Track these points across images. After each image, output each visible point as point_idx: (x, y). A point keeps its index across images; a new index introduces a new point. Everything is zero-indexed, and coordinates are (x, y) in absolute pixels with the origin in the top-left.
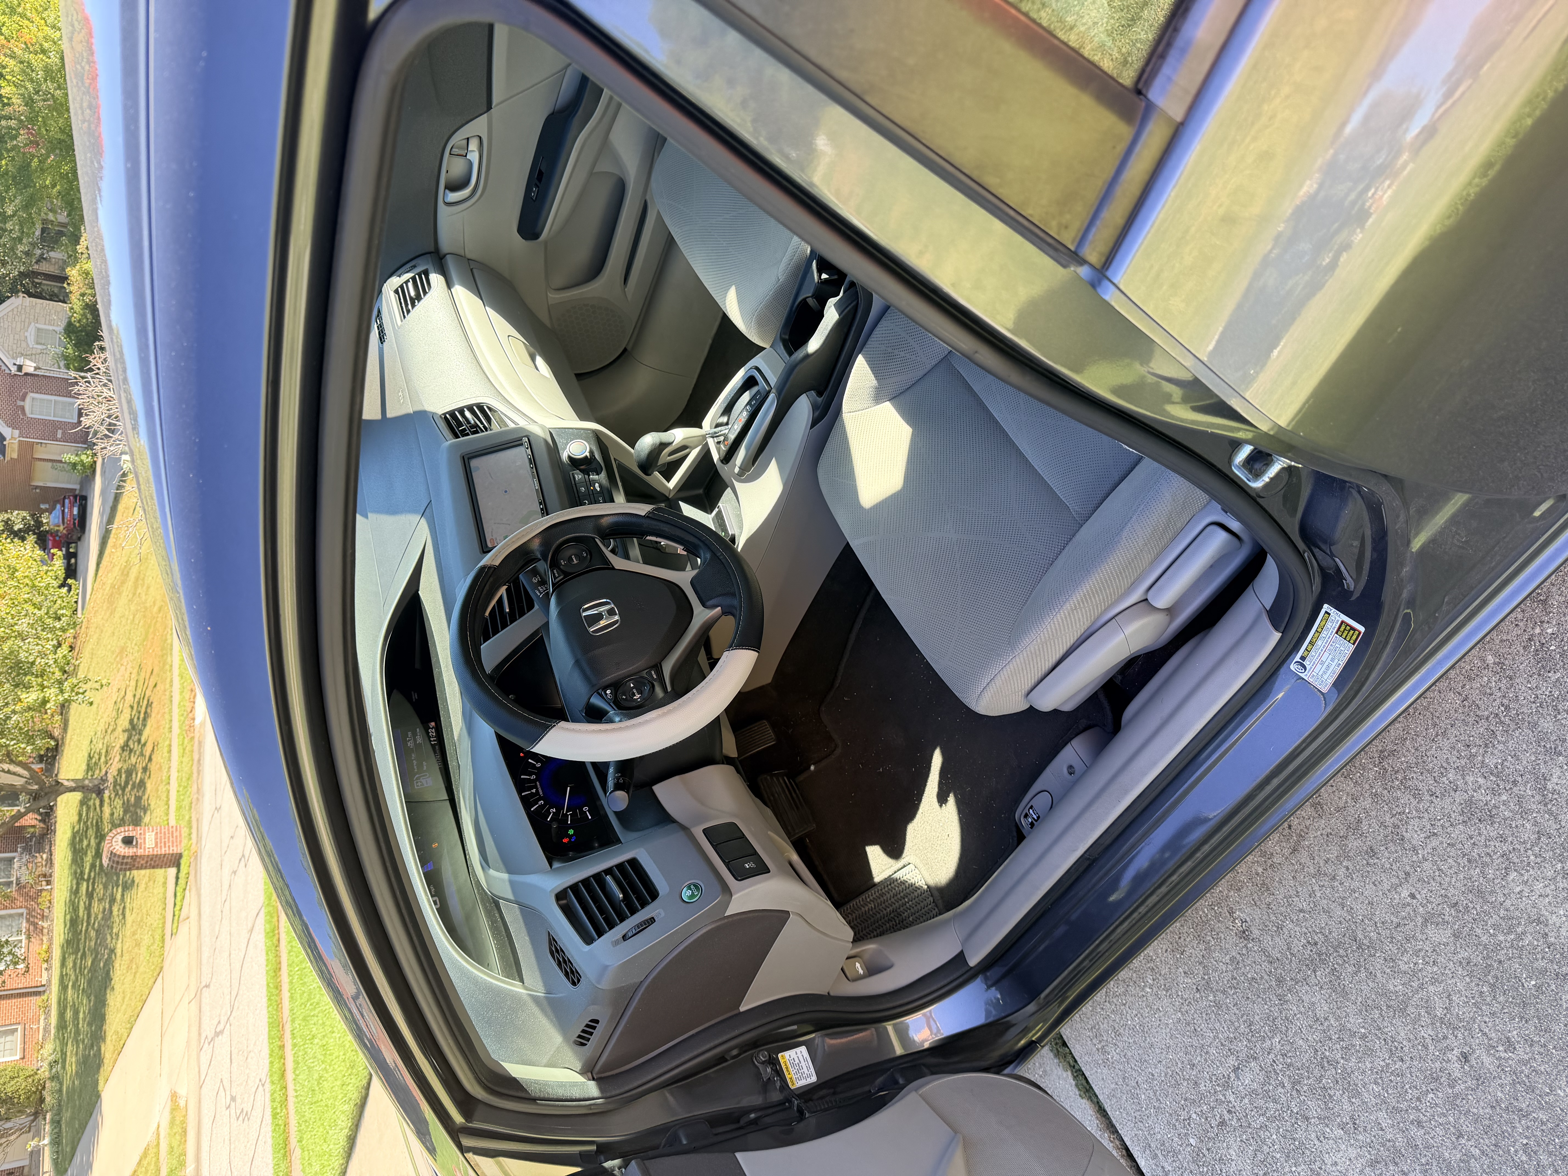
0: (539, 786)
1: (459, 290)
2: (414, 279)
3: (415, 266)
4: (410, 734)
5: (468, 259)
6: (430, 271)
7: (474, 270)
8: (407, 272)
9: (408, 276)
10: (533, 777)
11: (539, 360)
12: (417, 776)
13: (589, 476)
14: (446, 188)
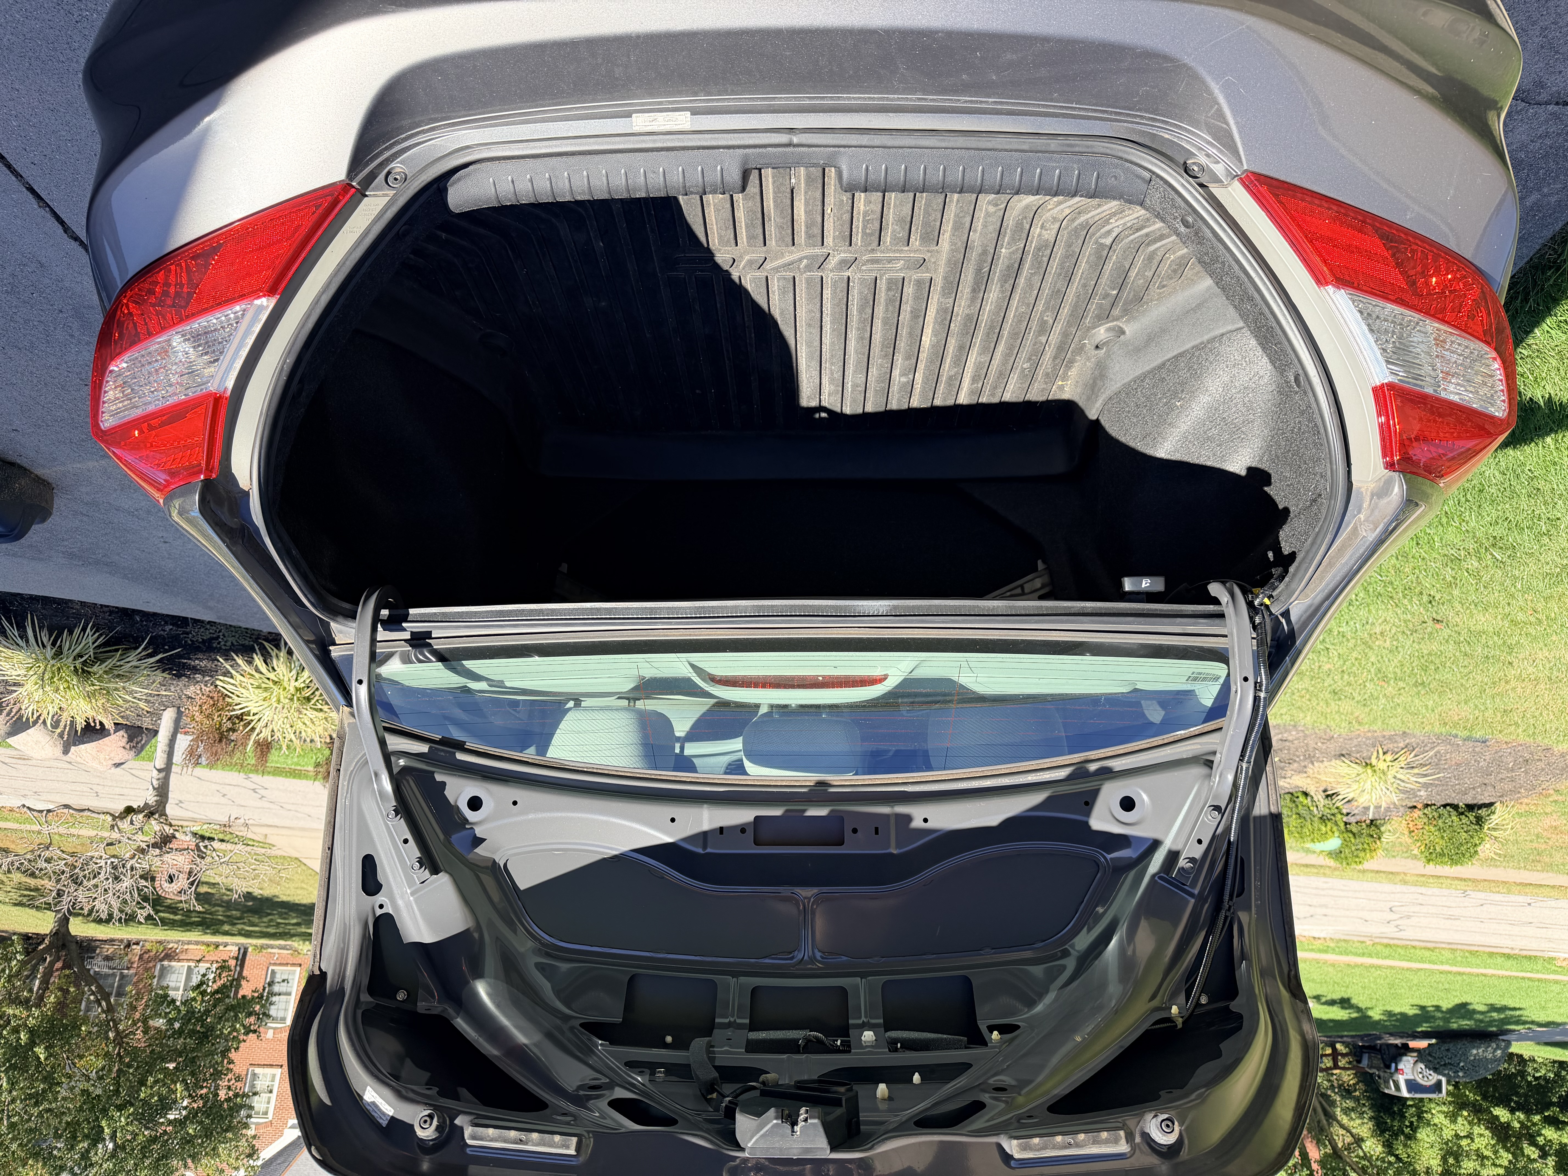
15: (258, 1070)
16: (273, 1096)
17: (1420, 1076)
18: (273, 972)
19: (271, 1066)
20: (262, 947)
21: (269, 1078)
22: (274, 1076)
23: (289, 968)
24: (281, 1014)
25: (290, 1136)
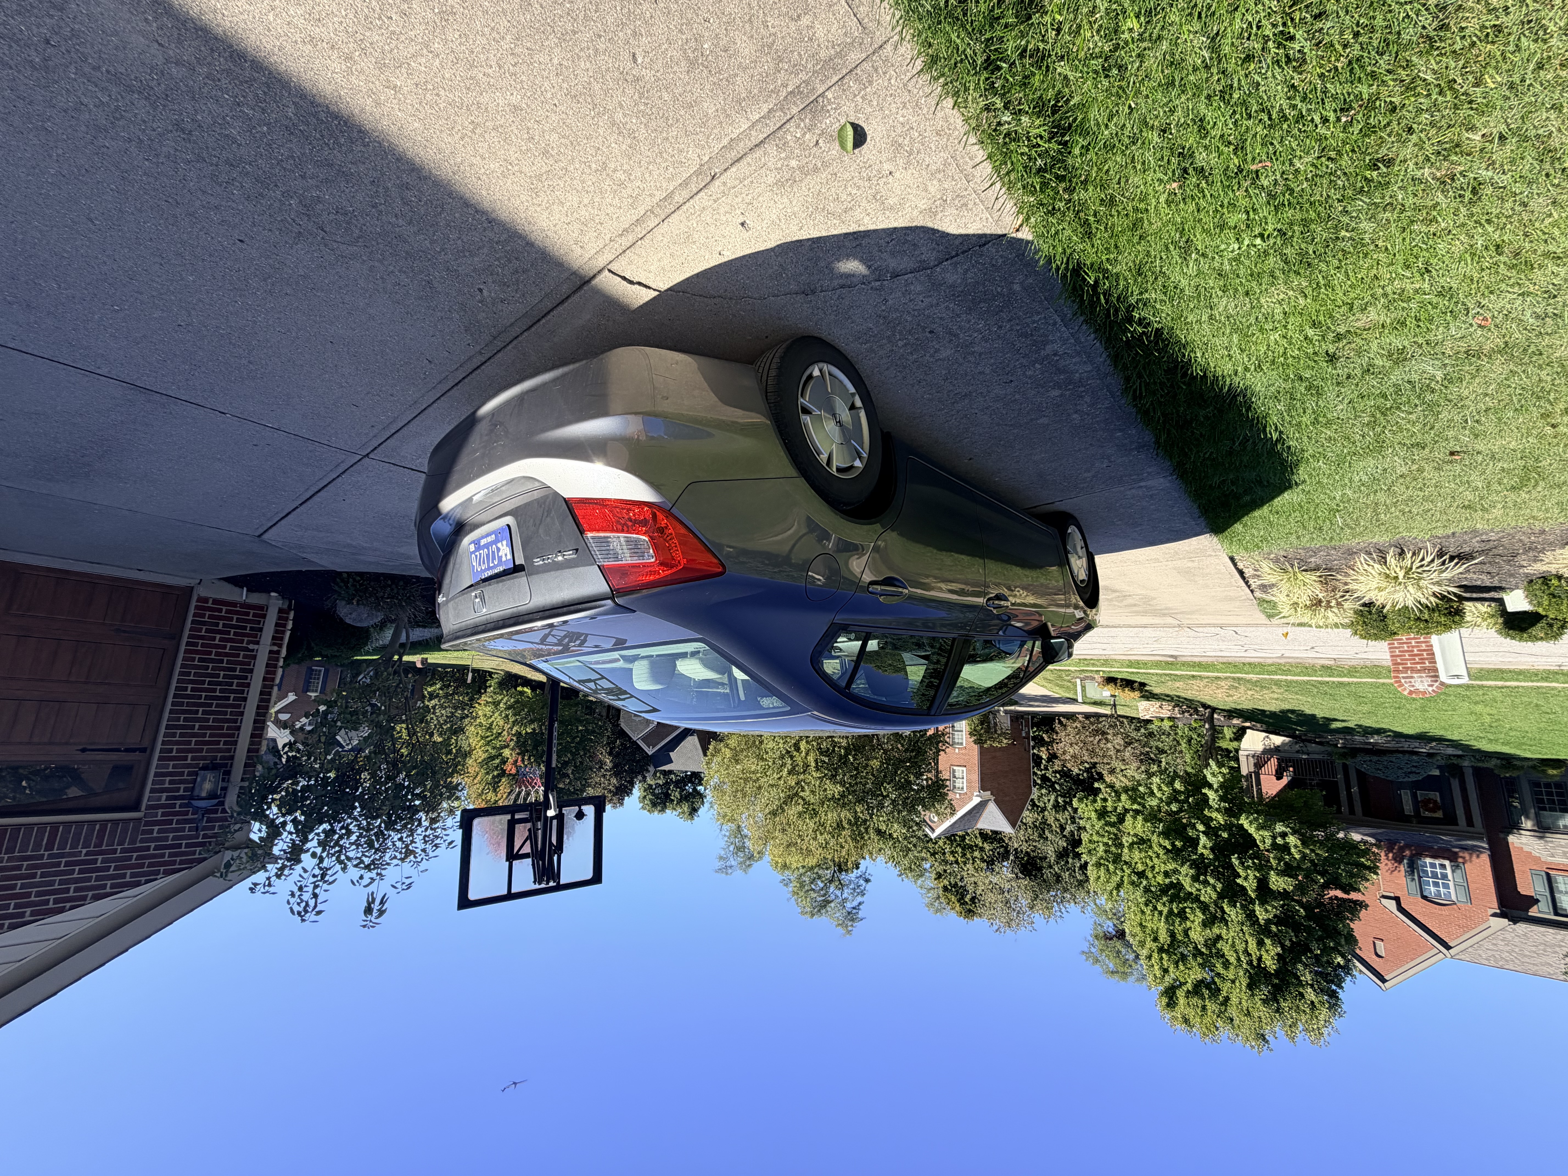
15: (955, 767)
16: (965, 780)
19: (960, 765)
21: (961, 772)
22: (963, 771)
24: (960, 740)
25: (976, 800)
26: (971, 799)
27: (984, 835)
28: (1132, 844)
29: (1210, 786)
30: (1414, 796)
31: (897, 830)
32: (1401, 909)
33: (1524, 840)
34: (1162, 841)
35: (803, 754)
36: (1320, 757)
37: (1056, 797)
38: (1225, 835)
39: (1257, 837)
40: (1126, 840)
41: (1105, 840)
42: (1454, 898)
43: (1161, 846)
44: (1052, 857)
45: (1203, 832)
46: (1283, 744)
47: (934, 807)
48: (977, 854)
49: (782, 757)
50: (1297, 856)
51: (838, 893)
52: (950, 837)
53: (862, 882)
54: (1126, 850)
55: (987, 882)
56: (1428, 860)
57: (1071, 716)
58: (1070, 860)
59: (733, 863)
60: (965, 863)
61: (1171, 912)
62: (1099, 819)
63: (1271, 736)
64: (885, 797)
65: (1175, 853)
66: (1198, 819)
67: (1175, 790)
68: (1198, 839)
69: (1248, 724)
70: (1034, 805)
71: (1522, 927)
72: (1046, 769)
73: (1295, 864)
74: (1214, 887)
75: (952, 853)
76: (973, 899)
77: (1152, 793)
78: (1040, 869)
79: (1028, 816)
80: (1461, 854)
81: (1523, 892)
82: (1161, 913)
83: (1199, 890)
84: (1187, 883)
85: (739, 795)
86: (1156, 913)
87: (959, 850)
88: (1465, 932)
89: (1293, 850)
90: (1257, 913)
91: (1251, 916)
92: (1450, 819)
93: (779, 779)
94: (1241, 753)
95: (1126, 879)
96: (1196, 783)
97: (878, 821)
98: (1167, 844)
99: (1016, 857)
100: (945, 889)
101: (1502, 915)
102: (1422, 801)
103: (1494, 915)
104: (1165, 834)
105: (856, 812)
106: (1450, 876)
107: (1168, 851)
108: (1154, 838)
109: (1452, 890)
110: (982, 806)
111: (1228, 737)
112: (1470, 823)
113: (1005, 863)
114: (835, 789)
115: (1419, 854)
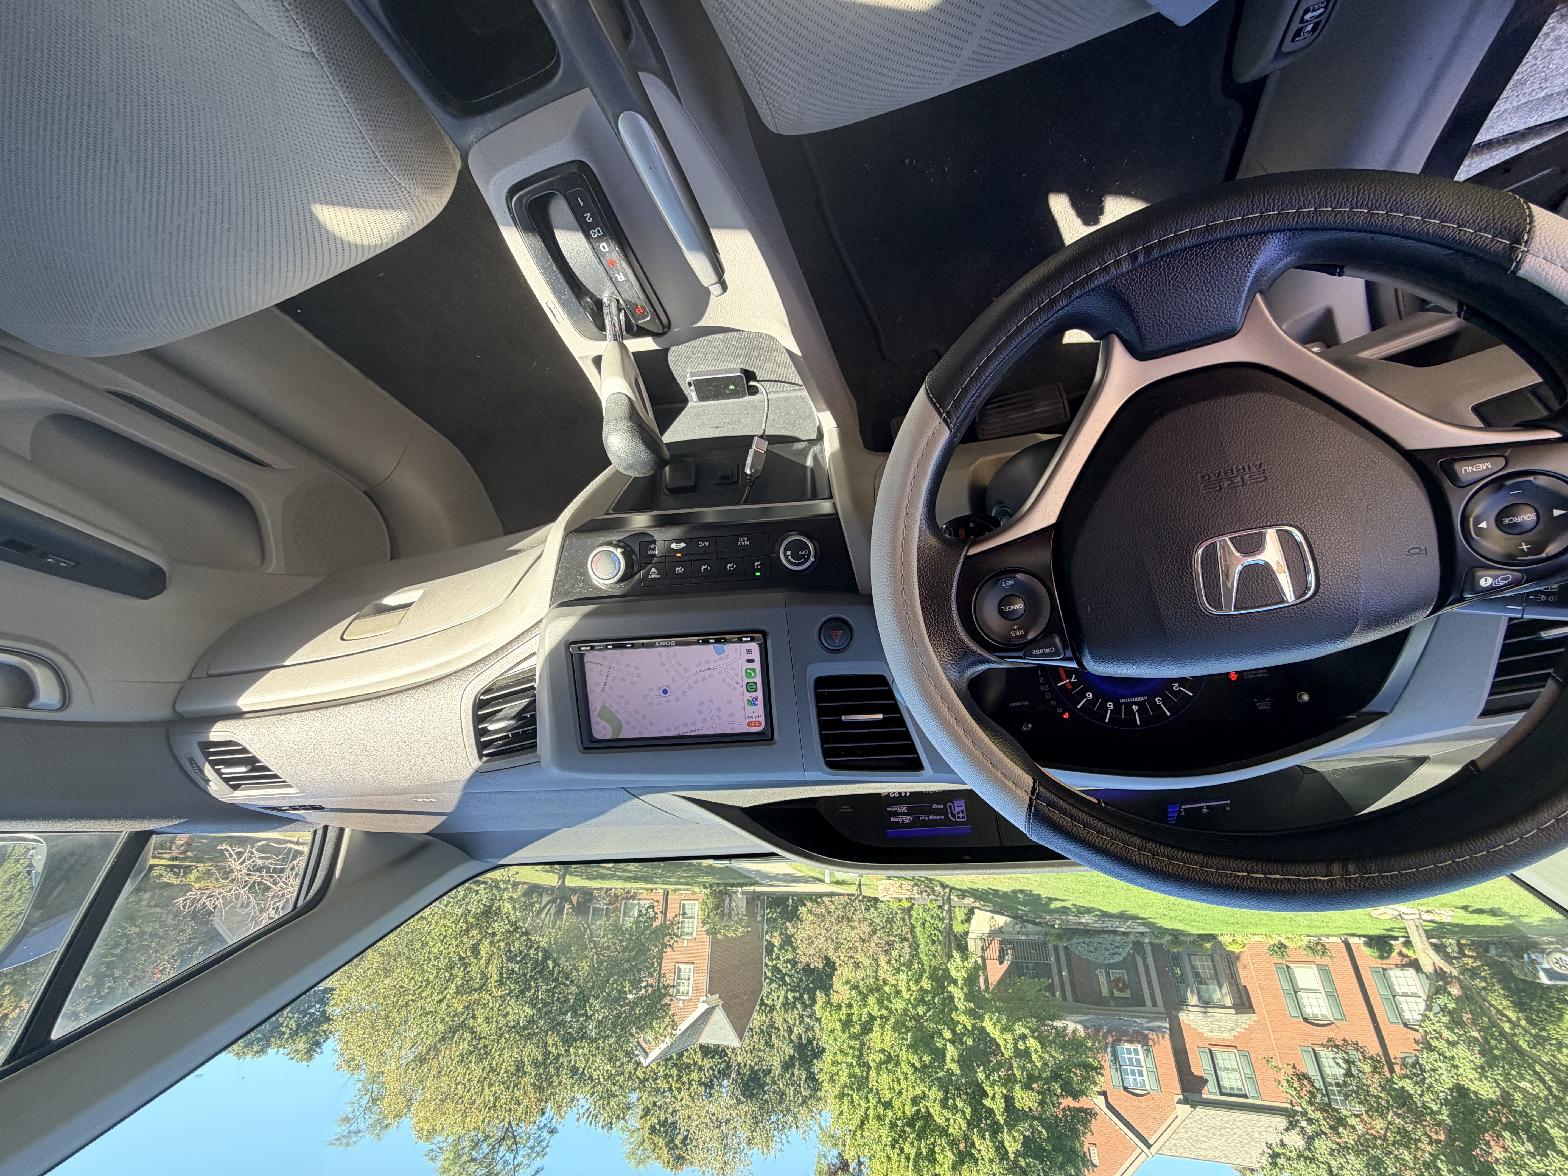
0: (1129, 700)
1: (245, 701)
2: (213, 764)
3: (192, 760)
4: (893, 819)
5: (190, 678)
6: (203, 740)
7: (211, 672)
8: (201, 772)
9: (208, 770)
10: (1110, 705)
11: (390, 600)
12: (950, 816)
13: (654, 556)
14: (24, 705)
15: (681, 966)
16: (691, 982)
17: (1557, 965)
18: (684, 905)
19: (688, 963)
20: (676, 890)
21: (687, 971)
22: (690, 969)
23: (692, 902)
24: (690, 930)
25: (702, 1008)
26: (696, 1007)
27: (706, 1051)
28: (881, 1063)
29: (955, 982)
30: (1108, 973)
31: (601, 1067)
32: (1109, 1106)
33: (1192, 1016)
34: (910, 1058)
35: (483, 961)
36: (1037, 937)
37: (786, 993)
38: (970, 1042)
39: (1000, 1042)
40: (873, 1058)
41: (849, 1059)
42: (1148, 1087)
43: (909, 1063)
44: (777, 1070)
45: (949, 1041)
46: (1006, 924)
47: (652, 1027)
48: (694, 1075)
49: (450, 967)
50: (1039, 1064)
51: (509, 1157)
52: (665, 1059)
53: (545, 1134)
54: (873, 1073)
55: (703, 1113)
56: (1127, 1045)
57: (816, 898)
58: (796, 1072)
59: (362, 1126)
60: (679, 1090)
61: (919, 1154)
62: (844, 1031)
63: (996, 916)
64: (588, 1018)
65: (923, 1071)
66: (945, 1023)
67: (921, 989)
68: (945, 1047)
69: (977, 904)
70: (762, 1003)
71: (1200, 1111)
72: (778, 958)
73: (1036, 1073)
74: (963, 1113)
75: (666, 1076)
76: (684, 1141)
77: (898, 993)
78: (762, 1086)
79: (757, 1020)
80: (1150, 1036)
81: (1196, 1073)
82: (908, 1158)
83: (947, 1120)
84: (935, 1110)
85: (381, 1024)
86: (903, 1156)
87: (675, 1072)
88: (1160, 1125)
89: (1034, 1057)
90: (1006, 1144)
91: (1000, 1147)
92: (1137, 1001)
93: (440, 1001)
94: (970, 935)
95: (871, 1112)
96: (942, 979)
97: (576, 1055)
98: (915, 1060)
99: (739, 1074)
100: (653, 1130)
101: (1185, 1101)
102: (1114, 980)
103: (1179, 1102)
104: (913, 1048)
105: (546, 1045)
106: (1143, 1063)
107: (916, 1069)
108: (903, 1055)
109: (1145, 1078)
110: (709, 1012)
111: (959, 919)
112: (1155, 1004)
113: (725, 1083)
114: (520, 1012)
115: (1118, 1041)
